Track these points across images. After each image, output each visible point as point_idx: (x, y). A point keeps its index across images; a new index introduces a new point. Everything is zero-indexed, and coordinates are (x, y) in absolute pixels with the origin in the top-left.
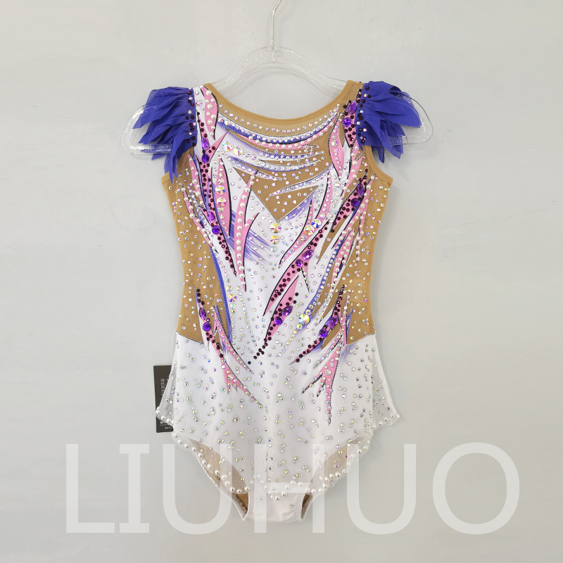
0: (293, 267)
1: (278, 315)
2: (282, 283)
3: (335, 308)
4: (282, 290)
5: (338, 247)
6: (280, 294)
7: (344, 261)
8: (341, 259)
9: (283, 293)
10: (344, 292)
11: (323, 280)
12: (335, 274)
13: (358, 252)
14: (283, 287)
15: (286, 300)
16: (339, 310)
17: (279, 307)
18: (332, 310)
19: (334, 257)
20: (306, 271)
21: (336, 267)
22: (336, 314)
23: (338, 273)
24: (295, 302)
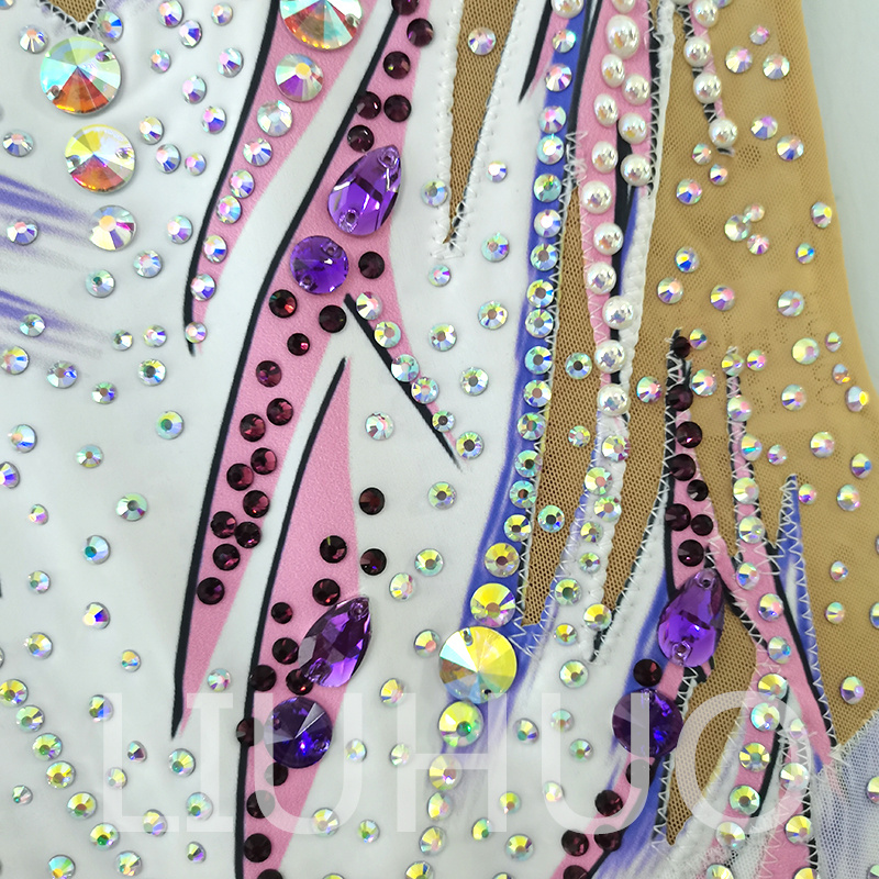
0: (282, 304)
1: (279, 695)
2: (240, 451)
3: (677, 518)
4: (257, 504)
5: (558, 76)
6: (251, 536)
7: (636, 165)
8: (606, 151)
9: (271, 525)
10: (702, 382)
11: (526, 342)
12: (599, 272)
13: (708, 83)
14: (260, 483)
15: (305, 568)
16: (704, 525)
17: (274, 631)
18: (658, 530)
19: (552, 148)
20: (389, 310)
21: (597, 218)
22: (694, 554)
23: (618, 261)
24: (375, 562)
